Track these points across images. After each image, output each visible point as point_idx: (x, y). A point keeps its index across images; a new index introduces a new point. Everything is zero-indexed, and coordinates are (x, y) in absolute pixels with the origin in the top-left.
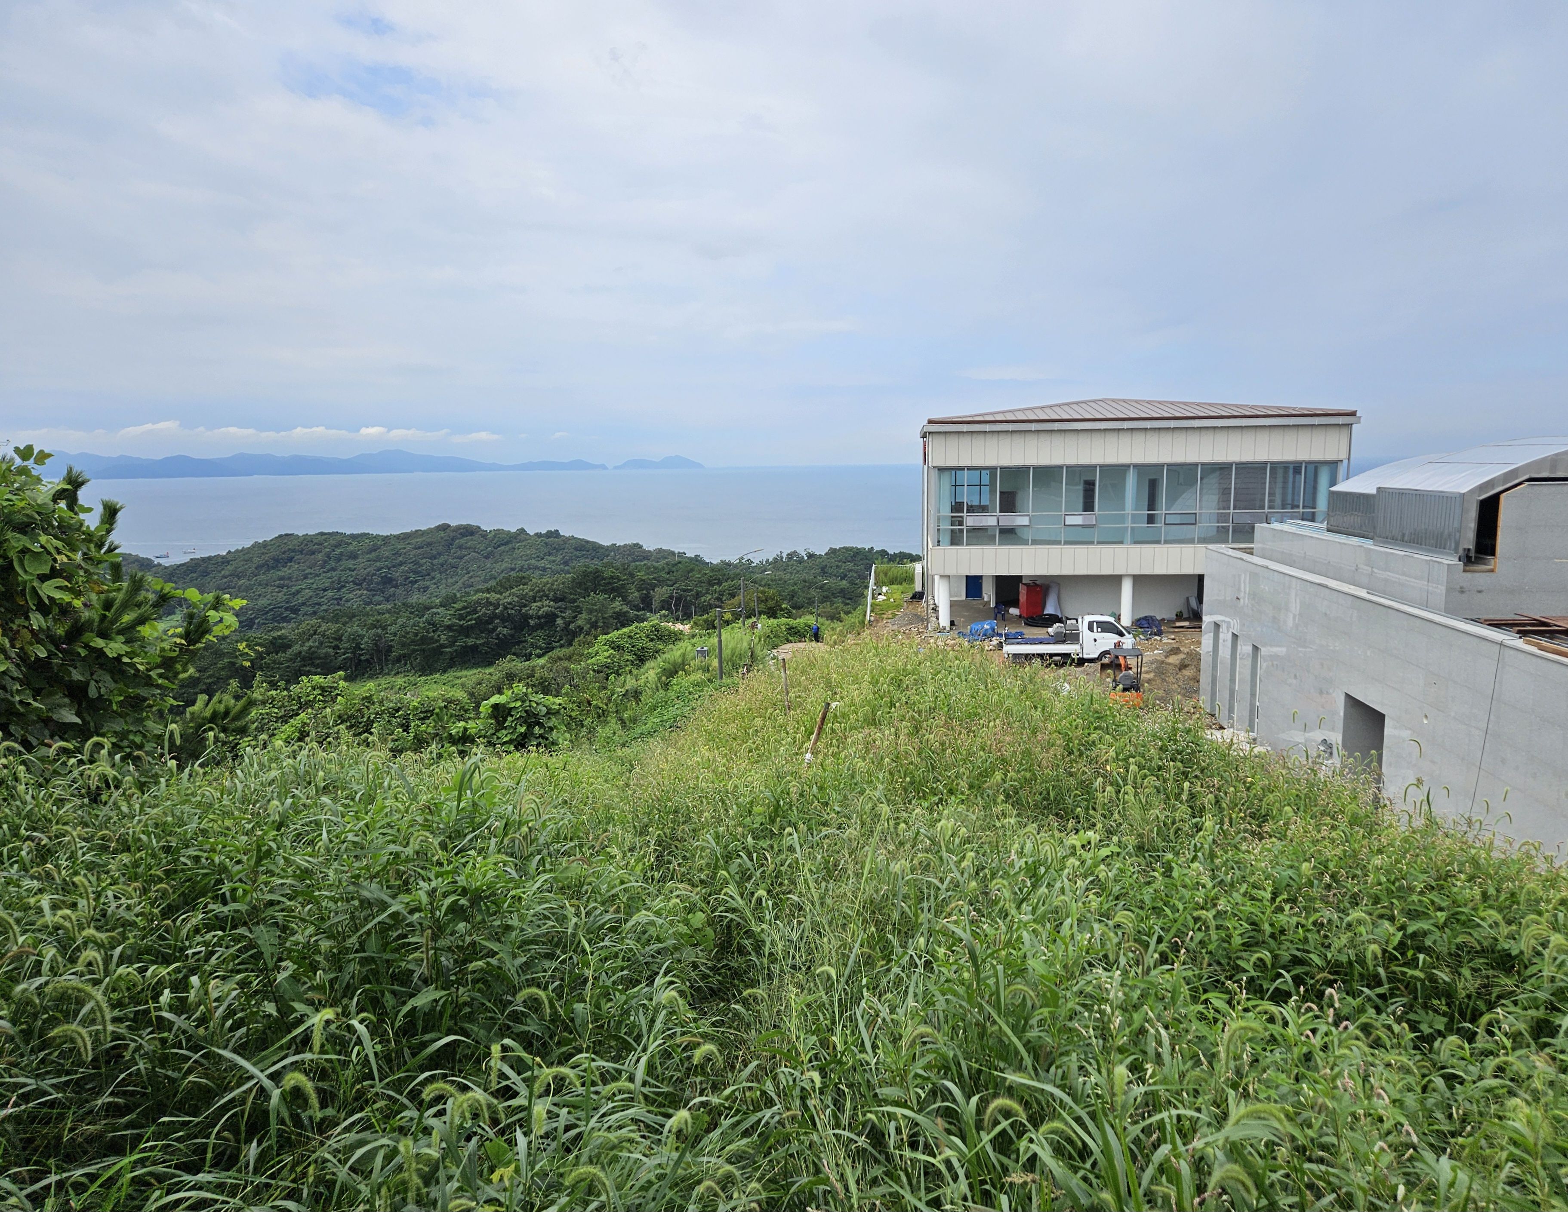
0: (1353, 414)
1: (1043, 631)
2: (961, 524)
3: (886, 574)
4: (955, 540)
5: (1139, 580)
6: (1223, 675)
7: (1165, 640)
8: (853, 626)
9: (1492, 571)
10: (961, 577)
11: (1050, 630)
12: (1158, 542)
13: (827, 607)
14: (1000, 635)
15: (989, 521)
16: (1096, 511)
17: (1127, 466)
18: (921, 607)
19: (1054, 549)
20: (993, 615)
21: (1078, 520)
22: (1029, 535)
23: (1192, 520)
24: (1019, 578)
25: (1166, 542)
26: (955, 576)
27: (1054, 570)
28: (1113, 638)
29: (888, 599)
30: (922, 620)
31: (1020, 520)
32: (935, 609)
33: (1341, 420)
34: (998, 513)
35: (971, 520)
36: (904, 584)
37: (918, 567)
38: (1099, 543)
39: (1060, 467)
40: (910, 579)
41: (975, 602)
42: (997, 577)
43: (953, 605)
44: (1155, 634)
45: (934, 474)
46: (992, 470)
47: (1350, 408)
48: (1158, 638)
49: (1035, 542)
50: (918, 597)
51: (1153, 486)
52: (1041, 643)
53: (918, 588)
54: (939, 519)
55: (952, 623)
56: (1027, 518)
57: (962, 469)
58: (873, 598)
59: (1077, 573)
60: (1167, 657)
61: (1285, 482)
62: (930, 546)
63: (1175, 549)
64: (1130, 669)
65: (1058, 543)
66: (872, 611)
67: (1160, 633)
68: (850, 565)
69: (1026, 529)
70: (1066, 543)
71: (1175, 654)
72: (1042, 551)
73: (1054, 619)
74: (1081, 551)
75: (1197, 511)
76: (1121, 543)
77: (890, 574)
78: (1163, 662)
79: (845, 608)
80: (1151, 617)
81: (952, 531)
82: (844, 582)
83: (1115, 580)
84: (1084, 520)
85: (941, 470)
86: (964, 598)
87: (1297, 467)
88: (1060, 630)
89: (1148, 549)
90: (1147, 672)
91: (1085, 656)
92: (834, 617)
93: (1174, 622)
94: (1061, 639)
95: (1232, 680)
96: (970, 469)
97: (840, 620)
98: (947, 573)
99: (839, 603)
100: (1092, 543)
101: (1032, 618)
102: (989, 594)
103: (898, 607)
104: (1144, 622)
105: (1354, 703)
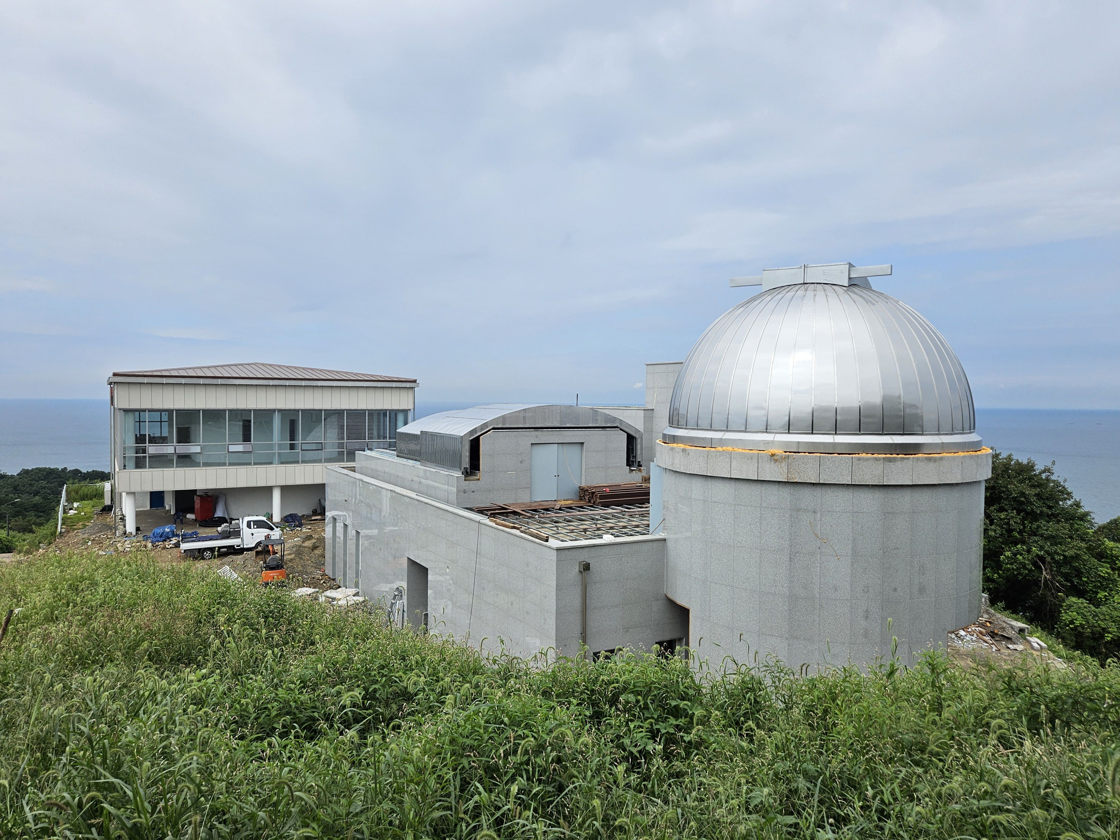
0: (415, 381)
1: (214, 530)
2: (144, 451)
3: (77, 493)
4: (139, 464)
5: (285, 489)
6: (340, 552)
7: (304, 530)
8: (45, 537)
9: (479, 480)
10: (144, 493)
11: (219, 529)
12: (298, 462)
13: (20, 521)
14: (178, 536)
15: (169, 449)
16: (252, 442)
17: (274, 411)
18: (109, 519)
19: (221, 470)
20: (173, 520)
21: (240, 448)
22: (201, 460)
23: (320, 448)
24: (195, 491)
25: (303, 462)
26: (138, 493)
27: (221, 485)
28: (265, 532)
29: (79, 513)
30: (111, 528)
31: (194, 449)
32: (123, 519)
33: (408, 385)
34: (175, 444)
35: (152, 449)
36: (95, 500)
37: (107, 486)
38: (255, 464)
39: (224, 411)
40: (100, 495)
41: (159, 511)
42: (176, 491)
43: (139, 515)
44: (297, 527)
45: (120, 415)
46: (170, 412)
47: (413, 378)
48: (299, 529)
49: (206, 464)
50: (107, 509)
51: (293, 425)
52: (210, 540)
53: (107, 502)
54: (124, 448)
55: (138, 529)
56: (199, 447)
57: (144, 411)
58: (65, 512)
59: (239, 486)
60: (303, 542)
61: (379, 422)
62: (117, 469)
63: (309, 467)
64: (277, 553)
65: (224, 464)
66: (63, 524)
67: (300, 525)
68: (44, 483)
69: (198, 455)
70: (231, 464)
71: (309, 539)
72: (211, 471)
73: (222, 520)
74: (242, 470)
75: (323, 441)
76: (271, 463)
77: (81, 492)
78: (300, 546)
79: (38, 521)
80: (294, 514)
81: (136, 457)
82: (37, 498)
83: (268, 490)
84: (244, 447)
85: (126, 411)
86: (148, 508)
87: (383, 413)
88: (226, 529)
89: (290, 467)
90: (290, 554)
91: (245, 547)
92: (27, 530)
93: (311, 516)
94: (226, 535)
95: (345, 554)
96: (150, 411)
97: (31, 531)
98: (132, 490)
99: (32, 516)
100: (250, 464)
101: (206, 521)
102: (169, 504)
103: (89, 519)
104: (289, 518)
105: (412, 563)
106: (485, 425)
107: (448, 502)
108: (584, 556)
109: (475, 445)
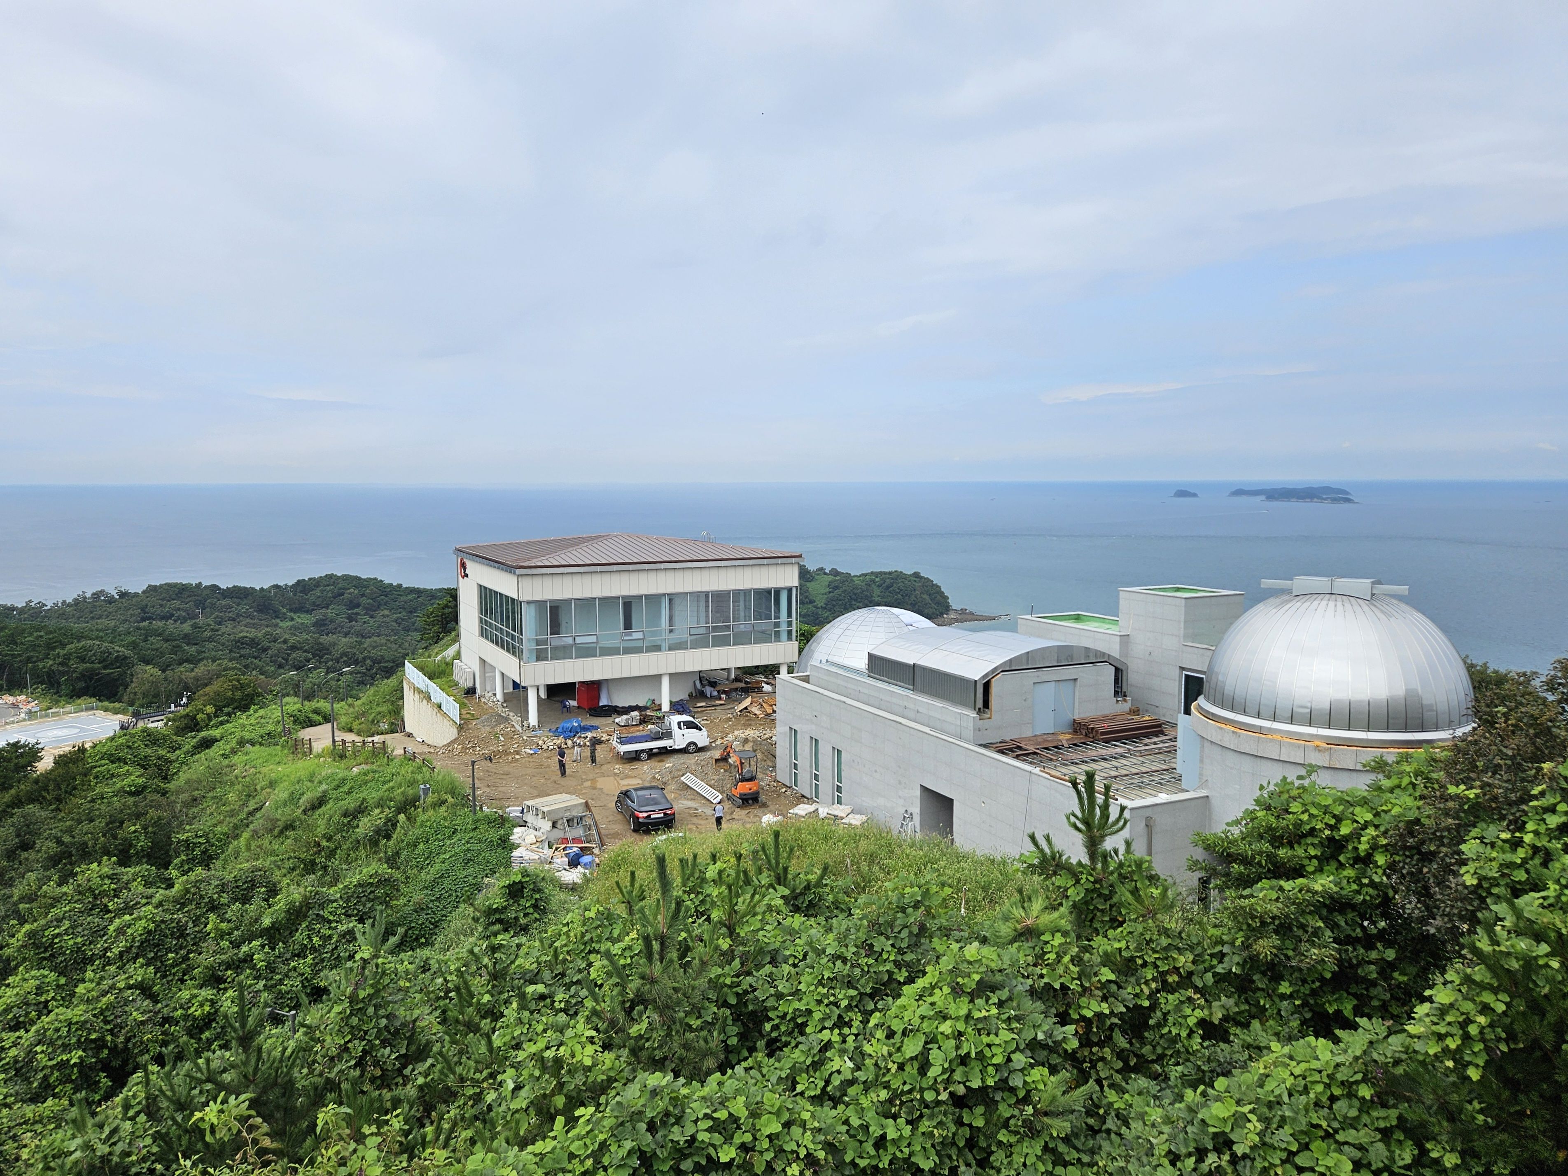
2: (546, 644)
4: (541, 656)
6: (802, 763)
9: (990, 718)
15: (568, 640)
16: (644, 629)
17: (663, 595)
19: (616, 659)
22: (597, 649)
23: (707, 631)
24: (573, 684)
30: (506, 719)
31: (591, 638)
33: (793, 560)
34: (574, 634)
35: (554, 641)
38: (647, 652)
39: (617, 598)
46: (568, 601)
49: (602, 654)
52: (645, 741)
55: (539, 722)
56: (595, 637)
59: (633, 675)
63: (698, 652)
65: (618, 654)
69: (594, 645)
70: (622, 653)
72: (607, 661)
74: (630, 658)
75: (710, 625)
76: (661, 650)
80: (682, 701)
81: (538, 650)
83: (658, 677)
84: (636, 635)
87: (768, 591)
89: (680, 653)
91: (676, 748)
96: (551, 601)
98: (537, 683)
104: (679, 706)
105: (924, 789)
106: (995, 669)
107: (960, 738)
108: (1148, 813)
109: (987, 686)
